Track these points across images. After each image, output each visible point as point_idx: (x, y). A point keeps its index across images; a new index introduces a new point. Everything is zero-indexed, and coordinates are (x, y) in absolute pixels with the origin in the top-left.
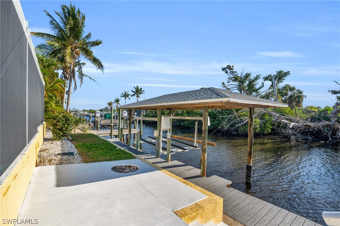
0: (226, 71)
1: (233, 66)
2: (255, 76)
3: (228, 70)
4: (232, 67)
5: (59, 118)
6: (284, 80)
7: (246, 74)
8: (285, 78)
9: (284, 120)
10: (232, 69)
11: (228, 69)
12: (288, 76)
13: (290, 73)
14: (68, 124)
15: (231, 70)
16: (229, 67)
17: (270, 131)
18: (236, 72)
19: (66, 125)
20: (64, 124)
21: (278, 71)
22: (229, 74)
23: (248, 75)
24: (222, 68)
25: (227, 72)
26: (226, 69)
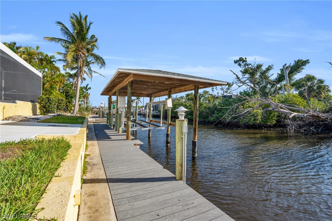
0: (239, 63)
1: (246, 58)
2: (267, 67)
3: (241, 63)
4: (244, 59)
5: (43, 98)
6: (303, 70)
7: (257, 65)
8: (304, 67)
9: (286, 110)
10: (246, 61)
11: (240, 61)
12: (307, 65)
13: (309, 61)
14: (50, 103)
15: (245, 63)
16: (241, 59)
17: (274, 122)
18: (251, 64)
19: (48, 104)
20: (46, 103)
21: (297, 60)
22: (242, 66)
23: (259, 67)
24: (235, 61)
25: (240, 65)
26: (239, 61)
